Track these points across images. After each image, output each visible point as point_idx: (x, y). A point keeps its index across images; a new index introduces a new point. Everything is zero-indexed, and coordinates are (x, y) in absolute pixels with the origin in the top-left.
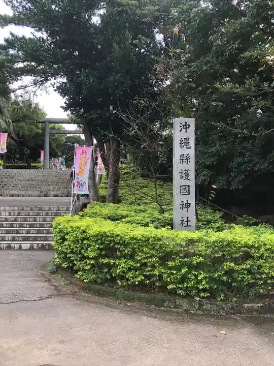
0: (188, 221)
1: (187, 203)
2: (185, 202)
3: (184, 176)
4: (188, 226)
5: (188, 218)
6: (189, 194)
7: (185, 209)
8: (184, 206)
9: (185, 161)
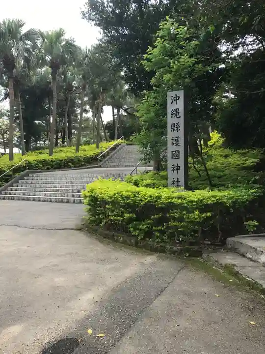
0: (178, 181)
1: (178, 166)
2: (176, 165)
3: (174, 142)
4: (178, 186)
5: (178, 179)
6: (179, 158)
7: (176, 172)
8: (175, 168)
9: (175, 129)
